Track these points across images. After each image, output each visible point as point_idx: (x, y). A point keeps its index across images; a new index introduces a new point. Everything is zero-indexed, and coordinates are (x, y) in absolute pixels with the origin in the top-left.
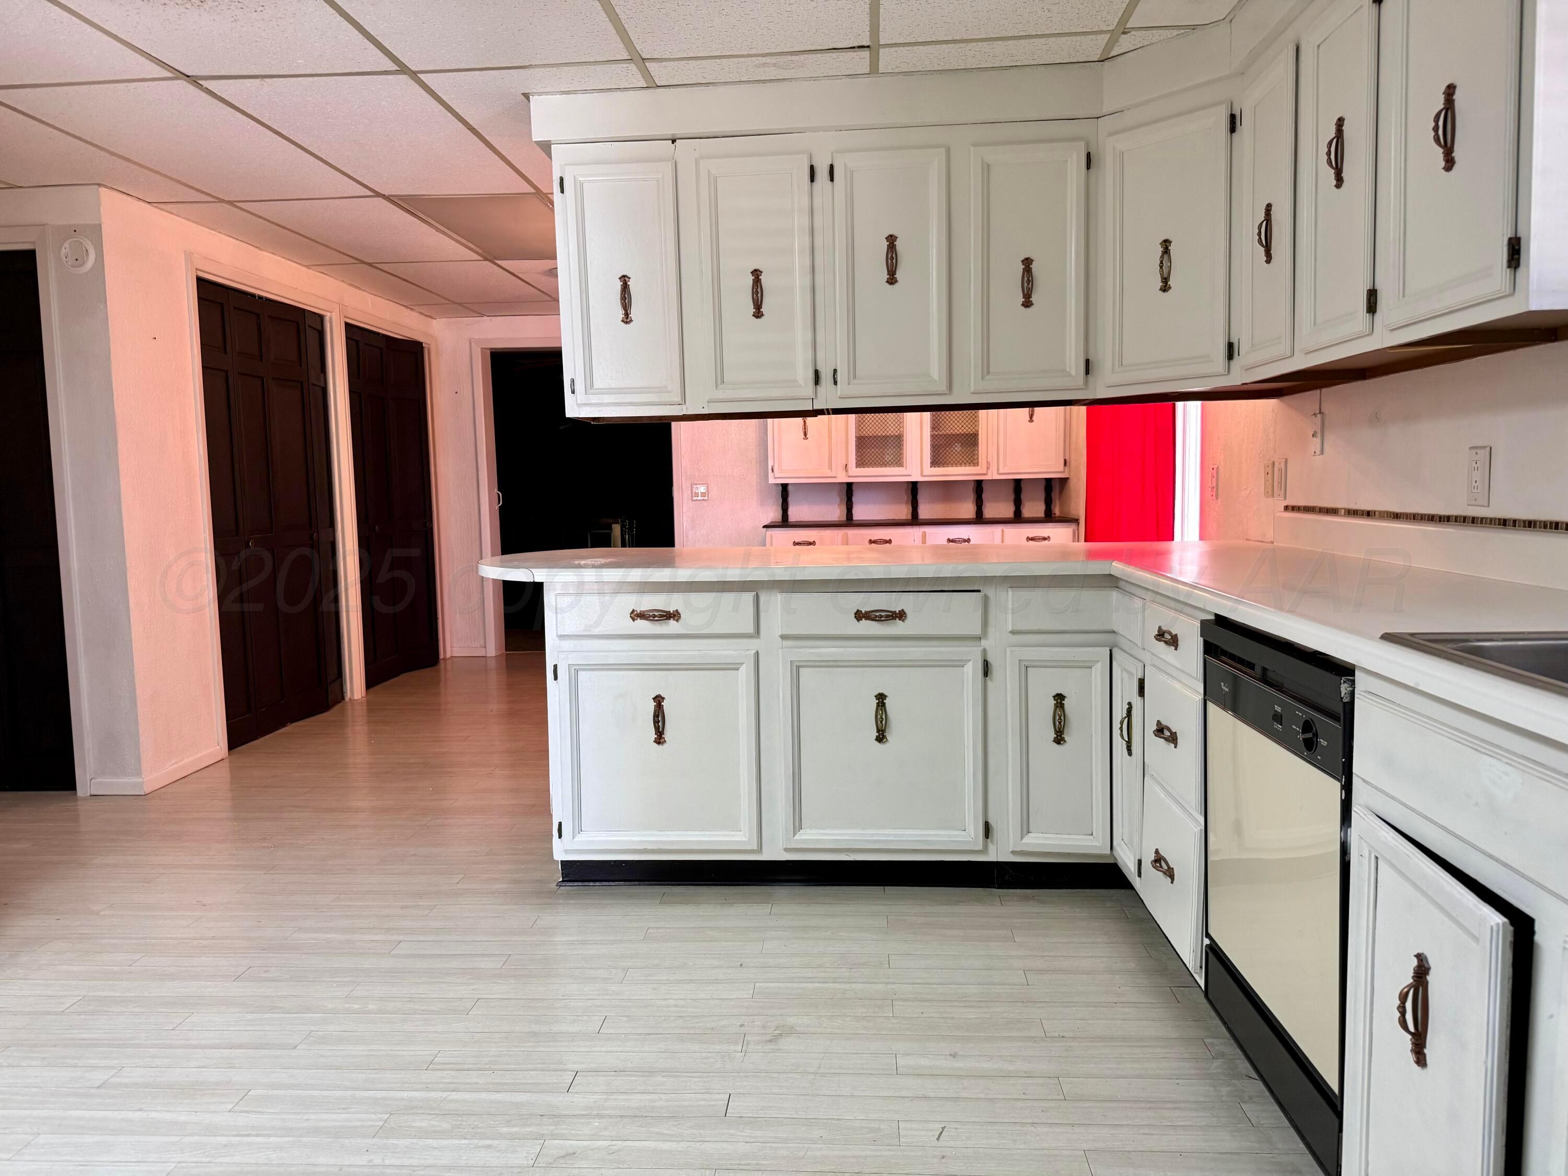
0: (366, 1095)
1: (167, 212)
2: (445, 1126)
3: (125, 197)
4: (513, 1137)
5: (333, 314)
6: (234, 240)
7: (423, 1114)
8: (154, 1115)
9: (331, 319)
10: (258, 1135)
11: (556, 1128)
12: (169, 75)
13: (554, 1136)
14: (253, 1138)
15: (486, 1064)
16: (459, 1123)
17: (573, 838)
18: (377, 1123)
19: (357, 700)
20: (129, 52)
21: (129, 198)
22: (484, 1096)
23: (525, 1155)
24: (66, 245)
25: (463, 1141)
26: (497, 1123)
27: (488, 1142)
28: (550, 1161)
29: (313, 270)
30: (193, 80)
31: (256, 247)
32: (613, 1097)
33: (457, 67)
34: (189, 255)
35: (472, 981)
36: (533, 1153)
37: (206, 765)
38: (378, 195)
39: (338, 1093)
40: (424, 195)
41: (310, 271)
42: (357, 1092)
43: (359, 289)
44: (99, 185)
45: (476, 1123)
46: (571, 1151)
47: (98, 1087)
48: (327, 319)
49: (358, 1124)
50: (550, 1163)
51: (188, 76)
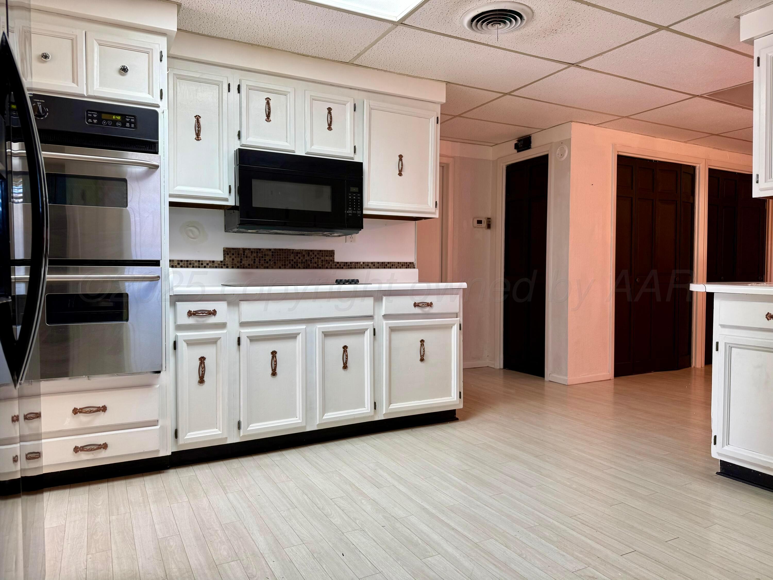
0: (538, 514)
1: (604, 127)
2: (555, 539)
3: (584, 124)
4: (577, 558)
5: (701, 164)
6: (640, 135)
7: (551, 531)
8: (468, 486)
9: (699, 167)
10: (490, 508)
11: (599, 565)
12: (566, 66)
13: (595, 568)
14: (488, 508)
15: (597, 527)
16: (561, 541)
17: (723, 447)
18: (531, 525)
19: (697, 368)
20: (546, 62)
21: (586, 125)
22: (583, 538)
23: (574, 566)
24: (559, 150)
25: (556, 548)
26: (576, 549)
27: (565, 554)
28: (583, 575)
29: (689, 143)
30: (576, 65)
31: (653, 137)
32: (641, 569)
33: (687, 16)
34: (614, 145)
35: (627, 495)
36: (578, 568)
37: (601, 380)
38: (695, 96)
39: (529, 509)
40: (719, 90)
41: (687, 144)
42: (536, 511)
43: (721, 150)
44: (572, 121)
45: (567, 545)
46: (596, 577)
47: (462, 471)
48: (697, 168)
49: (525, 522)
50: (582, 576)
51: (573, 64)
